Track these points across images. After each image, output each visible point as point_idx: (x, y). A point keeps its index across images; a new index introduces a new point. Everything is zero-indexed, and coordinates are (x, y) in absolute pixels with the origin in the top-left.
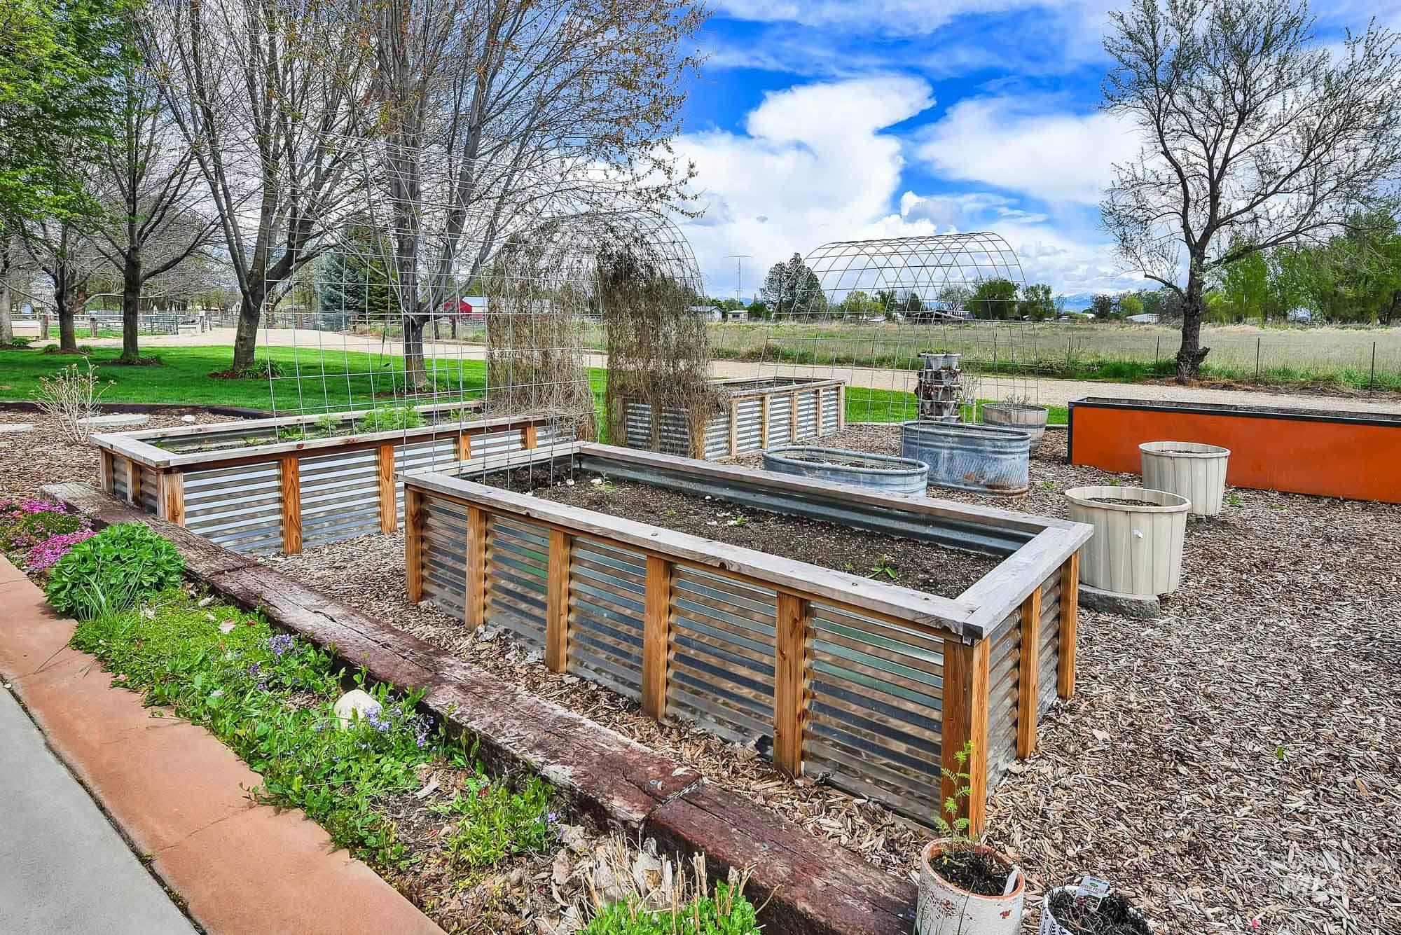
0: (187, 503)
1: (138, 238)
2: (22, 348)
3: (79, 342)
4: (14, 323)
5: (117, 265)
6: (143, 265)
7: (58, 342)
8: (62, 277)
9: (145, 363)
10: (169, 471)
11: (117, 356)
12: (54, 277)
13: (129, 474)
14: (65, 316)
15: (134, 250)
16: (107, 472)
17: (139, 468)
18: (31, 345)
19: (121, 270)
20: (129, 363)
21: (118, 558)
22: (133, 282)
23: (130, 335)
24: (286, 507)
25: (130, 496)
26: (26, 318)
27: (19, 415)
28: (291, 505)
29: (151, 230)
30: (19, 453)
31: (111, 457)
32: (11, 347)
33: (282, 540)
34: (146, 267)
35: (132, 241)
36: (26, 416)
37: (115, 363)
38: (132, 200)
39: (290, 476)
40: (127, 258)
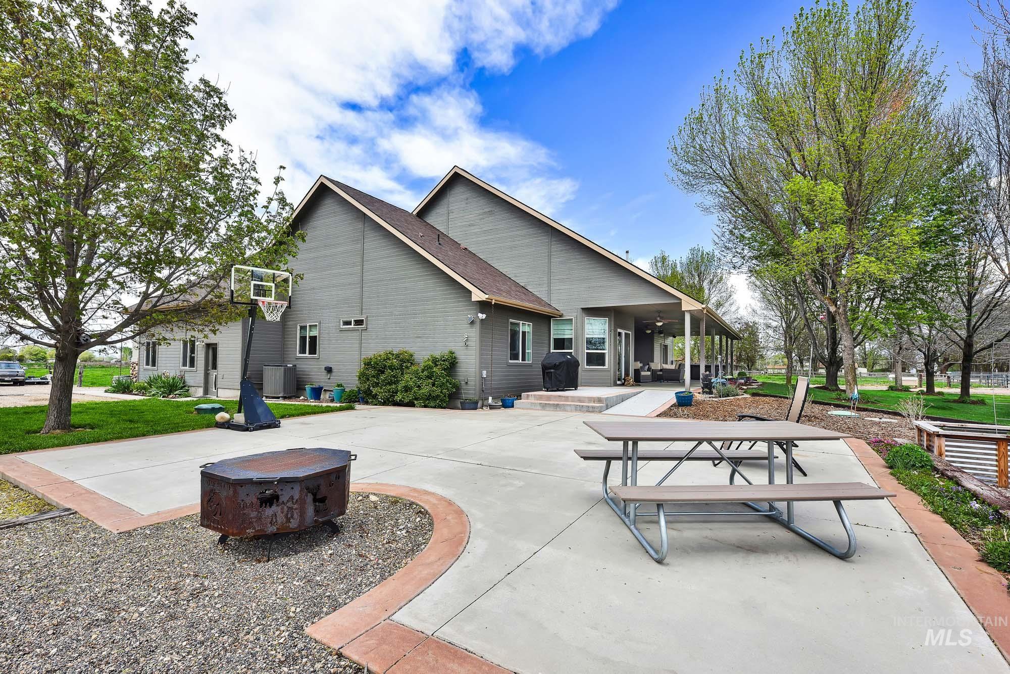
0: (947, 451)
1: (972, 330)
2: (907, 391)
3: (937, 390)
4: (903, 378)
5: (959, 346)
6: (975, 346)
7: (925, 389)
8: (928, 354)
9: (974, 403)
10: (939, 436)
11: (956, 398)
12: (924, 354)
13: (925, 437)
14: (930, 375)
15: (970, 336)
16: (918, 436)
17: (929, 435)
18: (911, 390)
19: (962, 349)
20: (963, 402)
21: (907, 454)
22: (968, 355)
23: (965, 386)
24: (999, 464)
25: (925, 446)
26: (913, 376)
27: (893, 417)
28: (1002, 464)
29: (981, 324)
30: (889, 428)
31: (920, 430)
32: (901, 390)
33: (997, 480)
34: (977, 347)
35: (968, 331)
36: (896, 417)
37: (955, 401)
38: (969, 308)
39: (1002, 450)
40: (965, 342)
